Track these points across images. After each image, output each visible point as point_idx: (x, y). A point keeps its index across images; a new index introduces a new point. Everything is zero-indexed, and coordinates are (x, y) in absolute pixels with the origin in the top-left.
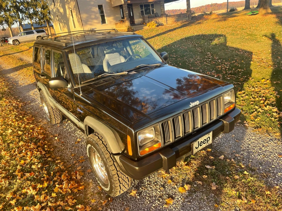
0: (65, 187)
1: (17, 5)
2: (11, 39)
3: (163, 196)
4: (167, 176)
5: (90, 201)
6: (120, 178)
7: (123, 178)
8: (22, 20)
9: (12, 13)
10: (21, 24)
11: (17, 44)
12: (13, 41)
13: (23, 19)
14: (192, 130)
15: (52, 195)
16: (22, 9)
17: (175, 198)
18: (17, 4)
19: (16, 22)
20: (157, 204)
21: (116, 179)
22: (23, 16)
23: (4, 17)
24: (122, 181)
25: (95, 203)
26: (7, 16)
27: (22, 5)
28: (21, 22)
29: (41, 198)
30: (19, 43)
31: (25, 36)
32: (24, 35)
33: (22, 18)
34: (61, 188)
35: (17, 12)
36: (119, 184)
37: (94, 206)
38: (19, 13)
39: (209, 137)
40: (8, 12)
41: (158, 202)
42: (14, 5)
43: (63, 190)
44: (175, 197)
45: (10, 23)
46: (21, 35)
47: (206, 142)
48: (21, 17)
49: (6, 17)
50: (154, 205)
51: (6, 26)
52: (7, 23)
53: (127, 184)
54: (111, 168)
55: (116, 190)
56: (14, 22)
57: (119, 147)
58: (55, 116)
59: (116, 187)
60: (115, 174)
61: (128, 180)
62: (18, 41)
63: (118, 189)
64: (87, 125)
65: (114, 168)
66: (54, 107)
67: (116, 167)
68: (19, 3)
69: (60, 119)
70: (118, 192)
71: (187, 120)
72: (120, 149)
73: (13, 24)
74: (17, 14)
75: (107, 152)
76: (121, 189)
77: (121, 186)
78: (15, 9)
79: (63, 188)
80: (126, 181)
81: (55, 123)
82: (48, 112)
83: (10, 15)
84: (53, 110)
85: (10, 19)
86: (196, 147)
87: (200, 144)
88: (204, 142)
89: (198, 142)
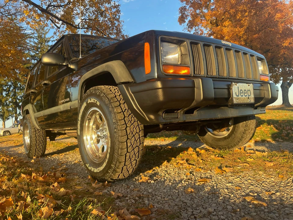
0: (35, 178)
2: (2, 130)
3: (192, 179)
4: (192, 167)
5: (73, 188)
7: (132, 130)
8: (19, 115)
9: (11, 109)
10: (16, 119)
11: (7, 135)
12: (4, 132)
13: (20, 115)
15: (13, 181)
17: (213, 178)
19: (12, 117)
25: (82, 189)
28: (17, 118)
30: (10, 134)
33: (20, 113)
35: (15, 107)
36: (126, 138)
37: (79, 191)
38: (18, 109)
39: (249, 90)
40: (5, 106)
41: (186, 183)
42: (14, 101)
45: (4, 118)
46: (14, 127)
48: (18, 113)
49: (2, 111)
50: (180, 185)
52: (2, 118)
53: (137, 146)
54: (115, 110)
55: (119, 152)
56: (9, 117)
57: (130, 75)
58: (37, 143)
59: (121, 142)
60: (120, 119)
61: (139, 139)
62: (10, 132)
63: (123, 149)
64: (85, 80)
65: (120, 110)
66: (39, 128)
67: (124, 111)
68: (19, 100)
69: (42, 149)
70: (122, 156)
71: (219, 58)
72: (131, 77)
73: (9, 119)
74: (15, 109)
75: (112, 93)
76: (129, 152)
77: (128, 145)
78: (13, 105)
79: (32, 178)
80: (136, 139)
81: (34, 154)
82: (28, 144)
83: (7, 110)
84: (36, 133)
85: (6, 113)
86: (236, 93)
87: (241, 93)
88: (245, 93)
89: (238, 87)
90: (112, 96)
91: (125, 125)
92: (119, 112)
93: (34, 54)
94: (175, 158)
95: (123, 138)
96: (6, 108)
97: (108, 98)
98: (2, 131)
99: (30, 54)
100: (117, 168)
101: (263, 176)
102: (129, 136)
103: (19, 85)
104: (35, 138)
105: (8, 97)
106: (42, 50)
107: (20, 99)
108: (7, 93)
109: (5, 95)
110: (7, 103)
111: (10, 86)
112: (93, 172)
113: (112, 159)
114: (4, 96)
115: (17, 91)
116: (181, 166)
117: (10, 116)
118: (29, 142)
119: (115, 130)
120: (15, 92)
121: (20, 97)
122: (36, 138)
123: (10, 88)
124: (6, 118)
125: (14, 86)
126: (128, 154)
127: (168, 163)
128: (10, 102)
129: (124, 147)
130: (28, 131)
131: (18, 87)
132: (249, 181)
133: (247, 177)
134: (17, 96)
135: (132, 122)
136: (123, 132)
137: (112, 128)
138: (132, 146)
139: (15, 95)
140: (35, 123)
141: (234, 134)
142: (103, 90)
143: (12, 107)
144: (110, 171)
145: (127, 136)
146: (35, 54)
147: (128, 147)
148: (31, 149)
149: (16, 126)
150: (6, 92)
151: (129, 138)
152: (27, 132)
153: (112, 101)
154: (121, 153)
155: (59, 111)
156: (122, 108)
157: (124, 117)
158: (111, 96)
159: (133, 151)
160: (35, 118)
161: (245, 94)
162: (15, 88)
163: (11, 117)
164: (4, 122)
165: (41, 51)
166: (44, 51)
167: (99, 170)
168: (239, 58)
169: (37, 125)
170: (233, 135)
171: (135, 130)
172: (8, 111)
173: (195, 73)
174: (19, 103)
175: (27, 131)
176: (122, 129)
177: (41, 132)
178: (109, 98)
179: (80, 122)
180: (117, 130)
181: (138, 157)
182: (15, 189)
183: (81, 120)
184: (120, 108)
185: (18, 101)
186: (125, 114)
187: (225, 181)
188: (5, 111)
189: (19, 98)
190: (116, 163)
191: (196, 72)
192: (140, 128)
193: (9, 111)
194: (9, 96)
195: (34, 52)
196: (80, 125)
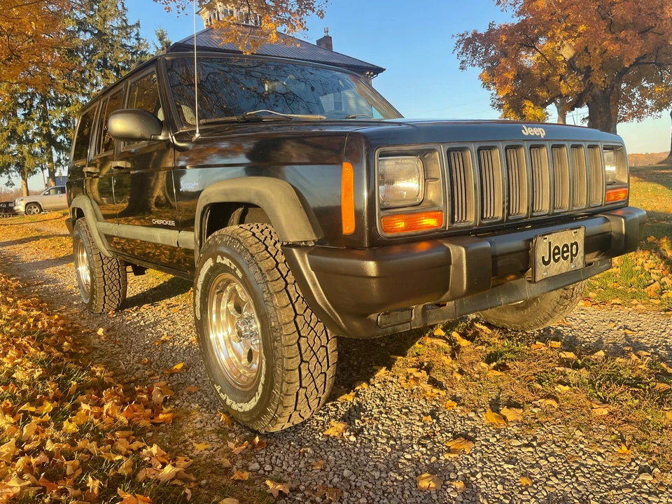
0: (110, 412)
1: (50, 132)
2: (22, 200)
3: (435, 435)
4: (438, 394)
5: (190, 448)
6: (303, 340)
7: (311, 342)
8: (57, 166)
9: (37, 150)
10: (52, 174)
11: (34, 213)
12: (27, 205)
13: (61, 164)
14: (528, 208)
15: (65, 426)
16: (60, 142)
17: (477, 439)
18: (52, 130)
19: (43, 169)
20: (419, 454)
21: (289, 340)
22: (61, 158)
23: (15, 155)
24: (308, 351)
25: (207, 452)
26: (22, 153)
27: (62, 133)
28: (55, 171)
29: (25, 429)
30: (41, 210)
31: (58, 196)
32: (57, 193)
33: (59, 161)
34: (99, 416)
35: (49, 146)
36: (299, 361)
37: (202, 458)
38: (53, 150)
39: (576, 243)
40: (25, 144)
41: (421, 449)
42: (44, 132)
43: (101, 420)
44: (476, 436)
45: (26, 170)
46: (49, 194)
47: (568, 256)
48: (55, 159)
49: (20, 155)
50: (408, 456)
51: (16, 176)
52: (20, 170)
53: (321, 373)
54: (276, 301)
55: (284, 389)
56: (36, 168)
57: (309, 224)
58: (105, 285)
59: (287, 370)
60: (287, 320)
61: (326, 358)
62: (40, 206)
63: (292, 383)
64: (208, 202)
65: (285, 301)
66: (108, 254)
67: (294, 301)
68: (55, 128)
69: (118, 296)
70: (290, 395)
71: (514, 172)
72: (312, 230)
73: (35, 173)
74: (46, 151)
75: (268, 255)
76: (303, 388)
77: (303, 373)
78: (43, 141)
79: (105, 414)
80: (320, 360)
81: (102, 307)
82: (87, 281)
83: (29, 152)
84: (103, 264)
85: (28, 160)
86: (543, 258)
87: (555, 254)
88: (564, 252)
89: (550, 243)
90: (270, 264)
91: (297, 334)
92: (285, 304)
93: (84, 15)
94: (404, 355)
95: (293, 362)
96: (26, 147)
97: (260, 269)
98: (22, 202)
99: (75, 16)
100: (279, 415)
101: (581, 446)
102: (304, 356)
103: (53, 94)
104: (102, 275)
105: (31, 123)
106: (103, 6)
107: (58, 126)
108: (27, 112)
109: (23, 117)
110: (27, 137)
111: (33, 95)
112: (230, 407)
113: (269, 399)
114: (19, 120)
115: (48, 108)
116: (416, 387)
117: (38, 165)
118: (89, 279)
119: (276, 344)
120: (45, 111)
121: (56, 122)
122: (104, 274)
123: (32, 100)
124: (29, 170)
125: (40, 94)
126: (302, 391)
127: (388, 371)
128: (35, 134)
129: (293, 380)
130: (85, 255)
131: (51, 99)
132: (552, 459)
133: (549, 443)
134: (51, 121)
135: (312, 325)
136: (291, 349)
137: (269, 339)
138: (312, 348)
139: (44, 117)
140: (99, 242)
141: (538, 303)
142: (249, 245)
143: (40, 146)
144: (264, 417)
145: (301, 356)
146: (86, 17)
147: (303, 377)
148: (95, 296)
149: (52, 191)
150: (25, 110)
151: (304, 359)
152: (83, 257)
153: (268, 278)
154: (288, 390)
155: (153, 241)
156: (291, 294)
157: (294, 315)
158: (267, 266)
159: (313, 383)
160: (99, 234)
161: (565, 255)
162: (43, 101)
163: (39, 169)
164: (26, 181)
165: (99, 10)
166: (106, 8)
167: (241, 407)
168: (560, 161)
169: (106, 248)
170: (535, 303)
171: (319, 341)
172: (32, 155)
173: (452, 221)
174: (56, 137)
175: (83, 253)
176: (291, 343)
177: (114, 261)
178: (262, 269)
179: (199, 294)
180: (280, 344)
181: (324, 391)
182: (72, 461)
183: (201, 291)
184: (287, 296)
185: (53, 132)
186: (297, 308)
187: (502, 453)
188: (25, 154)
189: (55, 125)
190: (278, 407)
191: (456, 217)
192: (329, 335)
193: (34, 155)
194: (33, 120)
195: (84, 12)
196: (200, 299)
